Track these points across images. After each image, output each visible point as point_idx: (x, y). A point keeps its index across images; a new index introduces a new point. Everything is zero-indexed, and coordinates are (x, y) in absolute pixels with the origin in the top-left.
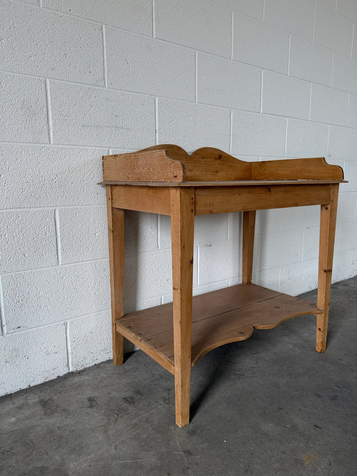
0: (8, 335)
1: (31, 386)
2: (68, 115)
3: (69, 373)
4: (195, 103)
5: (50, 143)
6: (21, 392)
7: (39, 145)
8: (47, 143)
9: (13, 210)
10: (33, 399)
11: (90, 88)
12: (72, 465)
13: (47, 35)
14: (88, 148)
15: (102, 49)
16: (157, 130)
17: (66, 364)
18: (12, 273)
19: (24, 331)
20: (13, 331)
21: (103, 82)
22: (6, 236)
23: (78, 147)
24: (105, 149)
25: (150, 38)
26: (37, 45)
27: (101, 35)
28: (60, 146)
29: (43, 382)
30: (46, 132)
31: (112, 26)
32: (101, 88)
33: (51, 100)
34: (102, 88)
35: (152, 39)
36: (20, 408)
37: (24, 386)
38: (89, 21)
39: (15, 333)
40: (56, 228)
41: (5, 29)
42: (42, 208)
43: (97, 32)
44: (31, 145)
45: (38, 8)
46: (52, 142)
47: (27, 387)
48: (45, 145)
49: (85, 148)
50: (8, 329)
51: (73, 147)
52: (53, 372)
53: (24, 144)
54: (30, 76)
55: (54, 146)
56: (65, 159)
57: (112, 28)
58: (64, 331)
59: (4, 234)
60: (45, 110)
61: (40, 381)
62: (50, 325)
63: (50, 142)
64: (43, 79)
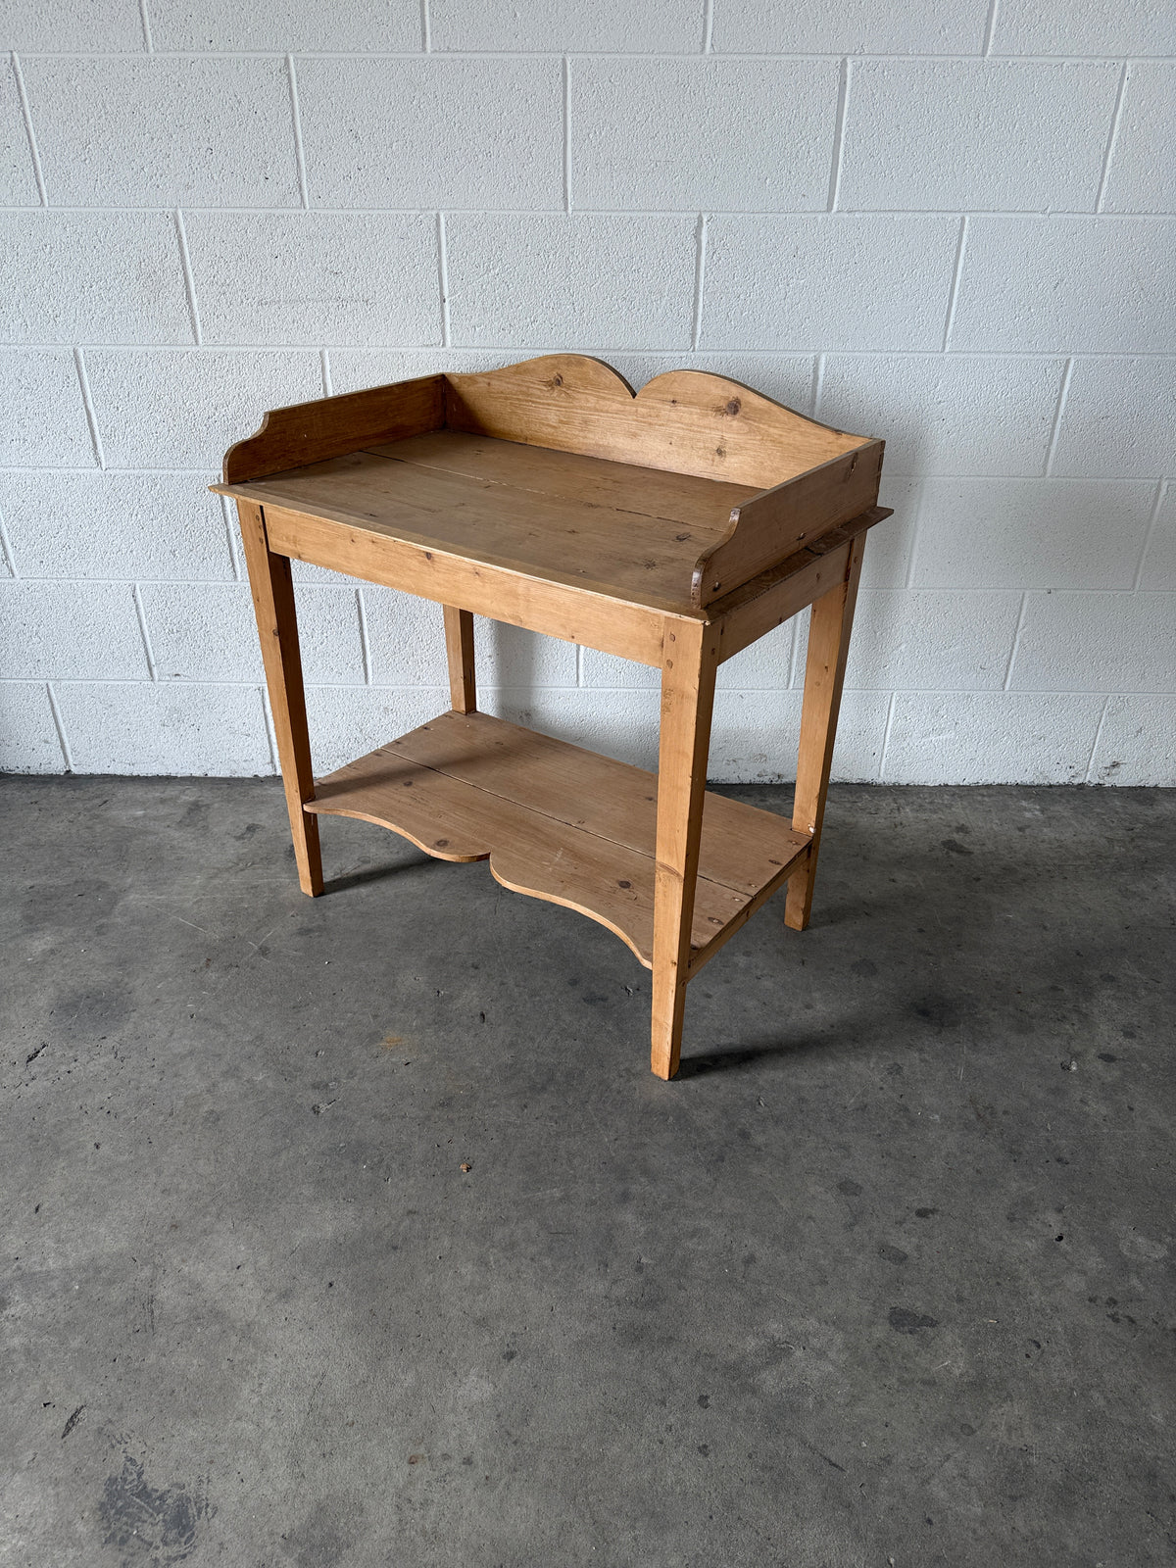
0: (161, 683)
1: (209, 775)
2: (228, 282)
3: (275, 776)
4: (564, 213)
5: (197, 344)
6: (191, 780)
7: (178, 349)
8: (192, 344)
9: (146, 472)
10: (190, 795)
11: (268, 217)
12: (131, 897)
13: (168, 113)
14: (275, 349)
15: (290, 118)
16: (446, 293)
17: (269, 760)
18: (157, 582)
19: (188, 684)
20: (168, 678)
21: (299, 196)
22: (139, 516)
23: (255, 349)
24: (313, 349)
25: (416, 56)
26: (153, 139)
27: (286, 81)
28: (216, 349)
29: (228, 776)
30: (188, 322)
31: (310, 50)
32: (295, 211)
33: (191, 253)
34: (298, 211)
35: (422, 55)
36: (163, 801)
37: (198, 773)
38: (255, 55)
39: (171, 684)
40: (224, 510)
41: (91, 122)
42: (196, 471)
43: (275, 78)
44: (162, 348)
45: (145, 55)
46: (200, 341)
47: (202, 775)
48: (188, 349)
49: (269, 349)
50: (160, 674)
51: (244, 349)
52: (245, 765)
53: (150, 348)
54: (145, 210)
55: (206, 349)
56: (230, 376)
57: (312, 56)
58: (260, 702)
59: (135, 513)
60: (180, 276)
61: (224, 773)
62: (231, 685)
63: (196, 341)
64: (171, 210)
